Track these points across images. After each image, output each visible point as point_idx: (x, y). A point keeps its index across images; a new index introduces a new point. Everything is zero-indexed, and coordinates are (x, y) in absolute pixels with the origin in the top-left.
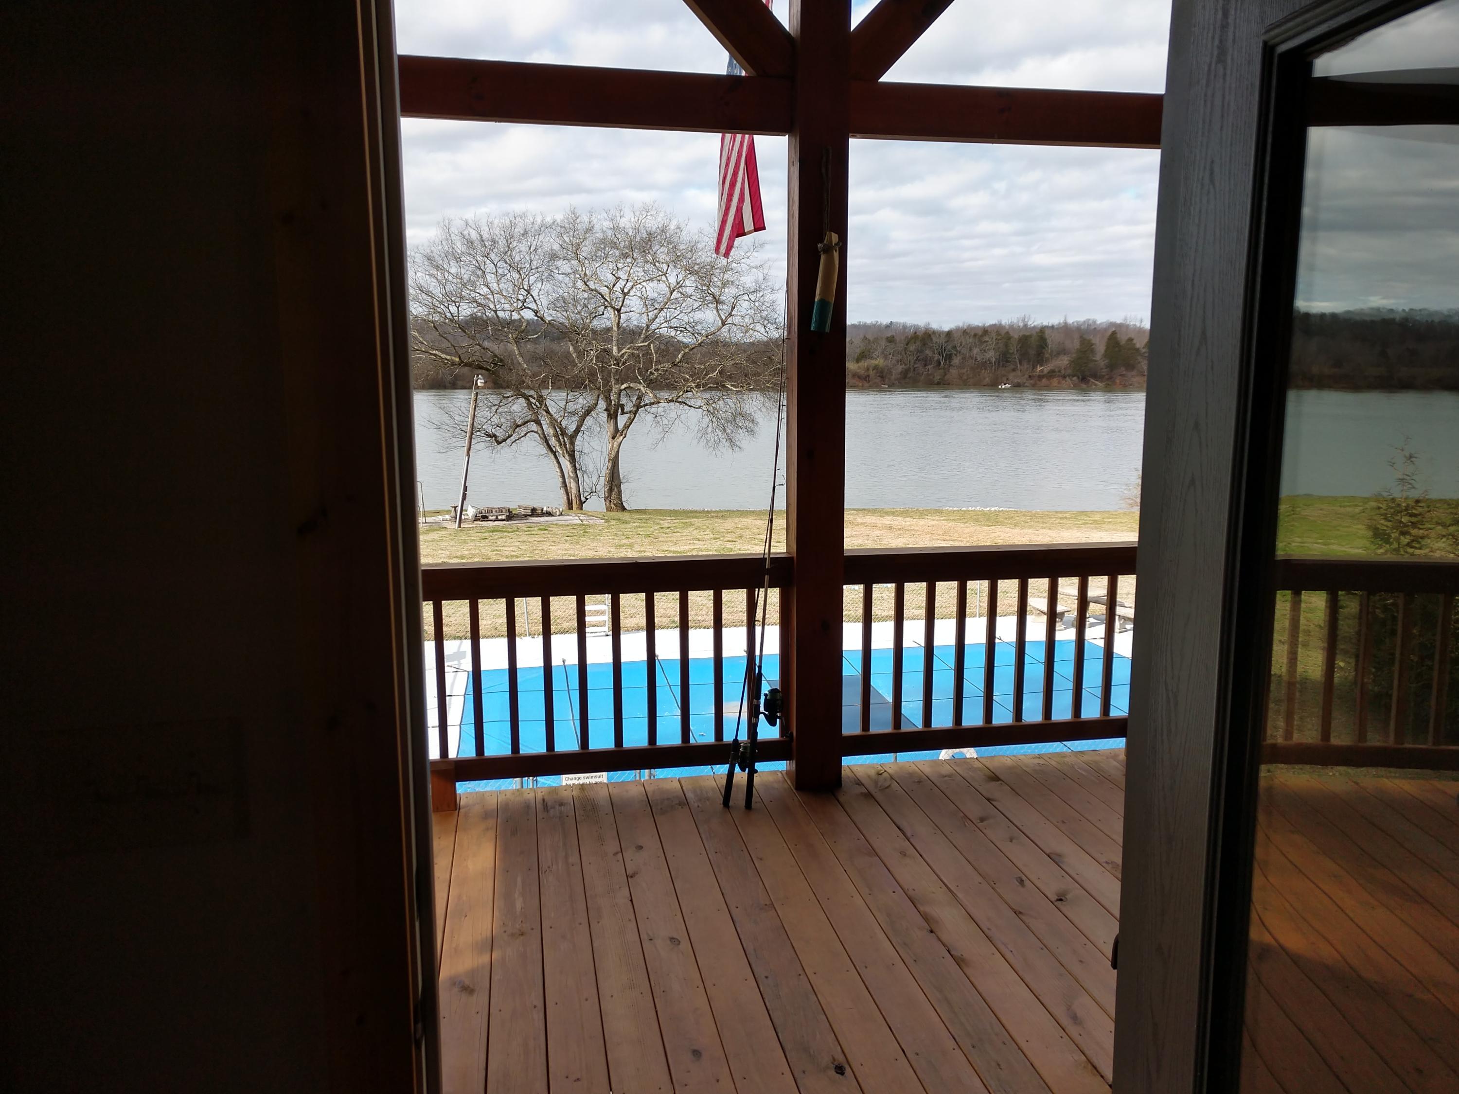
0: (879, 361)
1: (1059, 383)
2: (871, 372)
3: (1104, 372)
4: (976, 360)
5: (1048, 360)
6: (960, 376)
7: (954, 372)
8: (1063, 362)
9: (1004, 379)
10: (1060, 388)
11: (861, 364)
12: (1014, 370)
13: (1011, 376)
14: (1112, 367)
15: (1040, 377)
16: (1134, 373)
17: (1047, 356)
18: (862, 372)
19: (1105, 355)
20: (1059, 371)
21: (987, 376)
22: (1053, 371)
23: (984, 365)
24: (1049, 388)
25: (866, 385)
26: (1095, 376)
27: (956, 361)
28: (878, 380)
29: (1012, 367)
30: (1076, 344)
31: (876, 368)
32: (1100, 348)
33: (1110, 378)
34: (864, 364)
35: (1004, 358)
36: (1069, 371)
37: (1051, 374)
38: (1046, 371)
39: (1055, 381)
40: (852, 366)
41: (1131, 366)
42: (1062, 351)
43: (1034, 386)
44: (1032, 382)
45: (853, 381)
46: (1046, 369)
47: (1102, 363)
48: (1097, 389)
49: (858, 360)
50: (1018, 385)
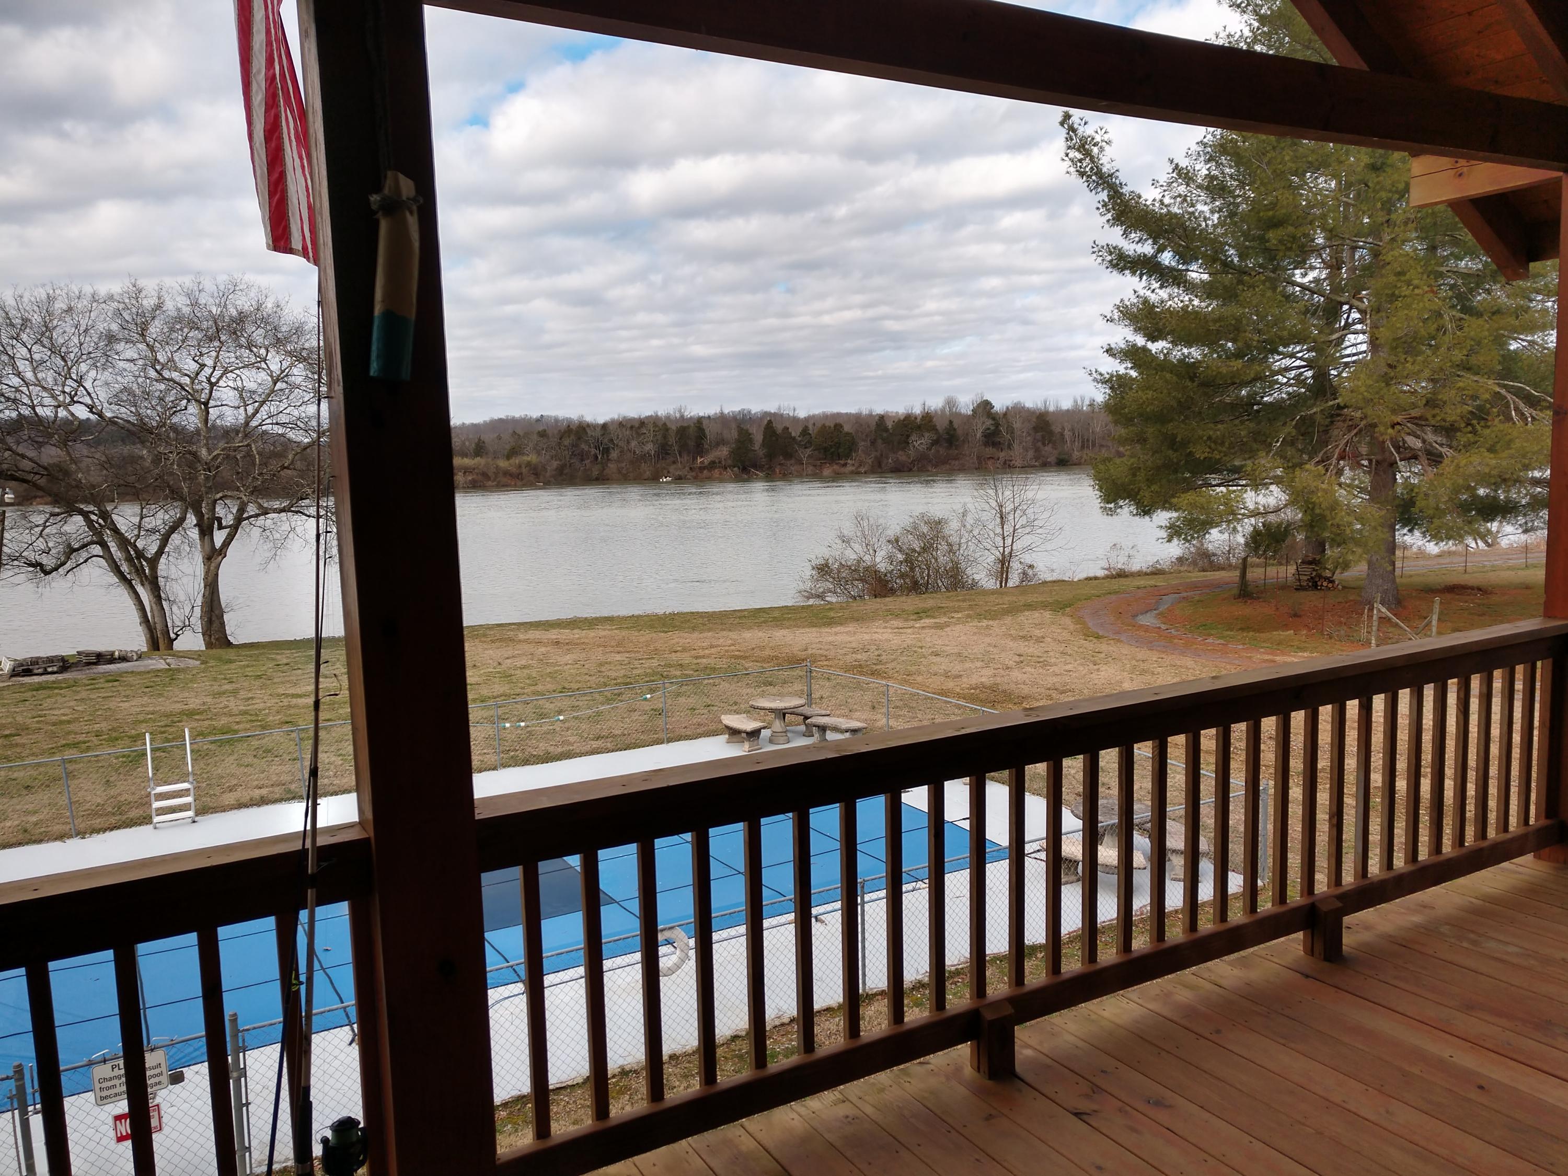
0: (532, 458)
1: (720, 474)
2: (524, 470)
3: (764, 461)
4: (635, 452)
5: (707, 452)
6: (619, 471)
7: (612, 466)
8: (723, 452)
9: (665, 472)
10: (722, 480)
11: (512, 461)
12: (674, 463)
13: (672, 469)
14: (771, 456)
15: (702, 469)
16: (793, 461)
17: (706, 446)
18: (514, 470)
19: (763, 444)
20: (720, 462)
21: (646, 469)
22: (713, 462)
23: (644, 457)
24: (710, 479)
25: (519, 483)
26: (755, 466)
27: (614, 454)
28: (532, 478)
29: (672, 459)
30: (735, 434)
31: (529, 464)
32: (758, 437)
33: (770, 468)
34: (516, 460)
35: (664, 451)
36: (730, 462)
37: (712, 465)
38: (706, 462)
39: (716, 473)
40: (503, 464)
41: (788, 455)
42: (721, 442)
43: (695, 478)
44: (694, 474)
45: (504, 480)
46: (707, 460)
47: (761, 453)
48: (758, 479)
49: (508, 457)
50: (680, 478)
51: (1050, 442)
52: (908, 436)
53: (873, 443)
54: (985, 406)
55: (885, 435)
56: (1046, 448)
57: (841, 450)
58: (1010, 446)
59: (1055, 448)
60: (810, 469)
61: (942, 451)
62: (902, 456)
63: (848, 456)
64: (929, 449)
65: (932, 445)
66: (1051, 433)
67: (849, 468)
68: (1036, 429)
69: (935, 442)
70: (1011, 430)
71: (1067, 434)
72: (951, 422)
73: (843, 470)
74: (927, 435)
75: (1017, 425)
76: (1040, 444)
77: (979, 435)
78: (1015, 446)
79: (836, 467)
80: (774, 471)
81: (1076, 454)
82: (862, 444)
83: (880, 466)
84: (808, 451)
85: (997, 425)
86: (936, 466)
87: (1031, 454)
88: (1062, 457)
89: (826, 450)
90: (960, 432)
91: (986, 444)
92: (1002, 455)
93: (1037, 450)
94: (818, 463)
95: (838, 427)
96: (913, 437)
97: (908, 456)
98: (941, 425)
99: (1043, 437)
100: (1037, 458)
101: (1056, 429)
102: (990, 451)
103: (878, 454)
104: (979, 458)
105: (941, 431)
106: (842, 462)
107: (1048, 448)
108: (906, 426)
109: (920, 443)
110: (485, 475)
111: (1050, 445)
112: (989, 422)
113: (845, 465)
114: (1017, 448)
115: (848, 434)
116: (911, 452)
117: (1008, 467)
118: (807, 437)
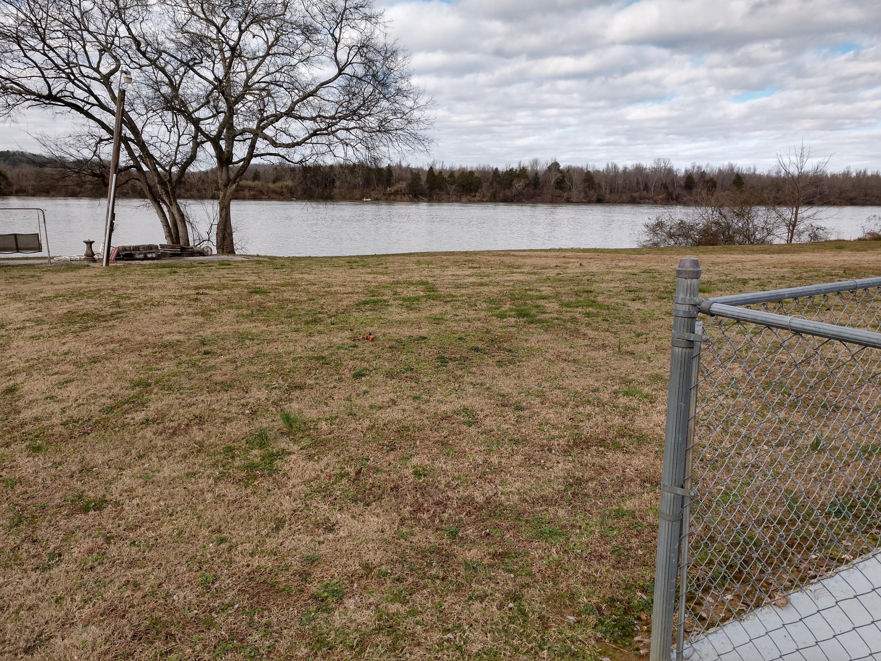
0: (290, 183)
1: (401, 198)
2: (284, 190)
3: (427, 192)
4: (350, 183)
5: (393, 185)
6: (341, 193)
7: (336, 191)
8: (403, 185)
9: (368, 195)
10: (401, 201)
11: (277, 184)
12: (373, 190)
13: (372, 194)
14: (431, 189)
15: (390, 194)
16: (444, 192)
17: (393, 181)
18: (278, 190)
19: (427, 181)
20: (401, 191)
21: (357, 193)
22: (397, 191)
23: (355, 187)
24: (395, 201)
25: (281, 198)
26: (422, 194)
27: (337, 183)
28: (289, 195)
29: (372, 188)
30: (409, 176)
31: (287, 187)
32: (424, 178)
33: (431, 195)
34: (279, 184)
35: (368, 182)
36: (407, 191)
37: (396, 193)
38: (393, 191)
39: (399, 197)
40: (271, 186)
41: (441, 189)
42: (401, 179)
43: (386, 199)
44: (385, 197)
45: (273, 195)
46: (392, 189)
47: (426, 187)
48: (423, 201)
49: (274, 182)
50: (377, 199)
51: (592, 188)
52: (512, 181)
53: (491, 184)
54: (556, 165)
55: (498, 179)
56: (591, 192)
57: (472, 187)
58: (570, 190)
59: (595, 192)
60: (454, 198)
61: (531, 191)
62: (508, 192)
63: (476, 191)
64: (524, 189)
65: (526, 186)
66: (593, 183)
67: (477, 198)
68: (586, 180)
69: (527, 185)
70: (571, 179)
71: (603, 184)
72: (536, 174)
73: (473, 199)
74: (523, 180)
75: (575, 177)
76: (587, 189)
77: (552, 183)
78: (574, 190)
79: (469, 197)
80: (433, 197)
81: (608, 196)
82: (485, 185)
83: (495, 198)
84: (454, 187)
85: (563, 177)
86: (528, 199)
87: (582, 195)
88: (600, 197)
89: (463, 186)
90: (541, 180)
91: (556, 188)
92: (566, 194)
93: (586, 193)
94: (459, 194)
95: (471, 173)
96: (515, 181)
97: (511, 193)
98: (531, 176)
99: (589, 185)
100: (585, 198)
101: (596, 181)
102: (558, 192)
103: (494, 190)
104: (552, 196)
105: (530, 178)
106: (473, 194)
107: (592, 192)
108: (510, 174)
109: (519, 185)
110: (261, 192)
111: (593, 190)
112: (559, 175)
113: (475, 196)
114: (574, 192)
115: (477, 178)
116: (514, 191)
117: (568, 201)
118: (453, 178)
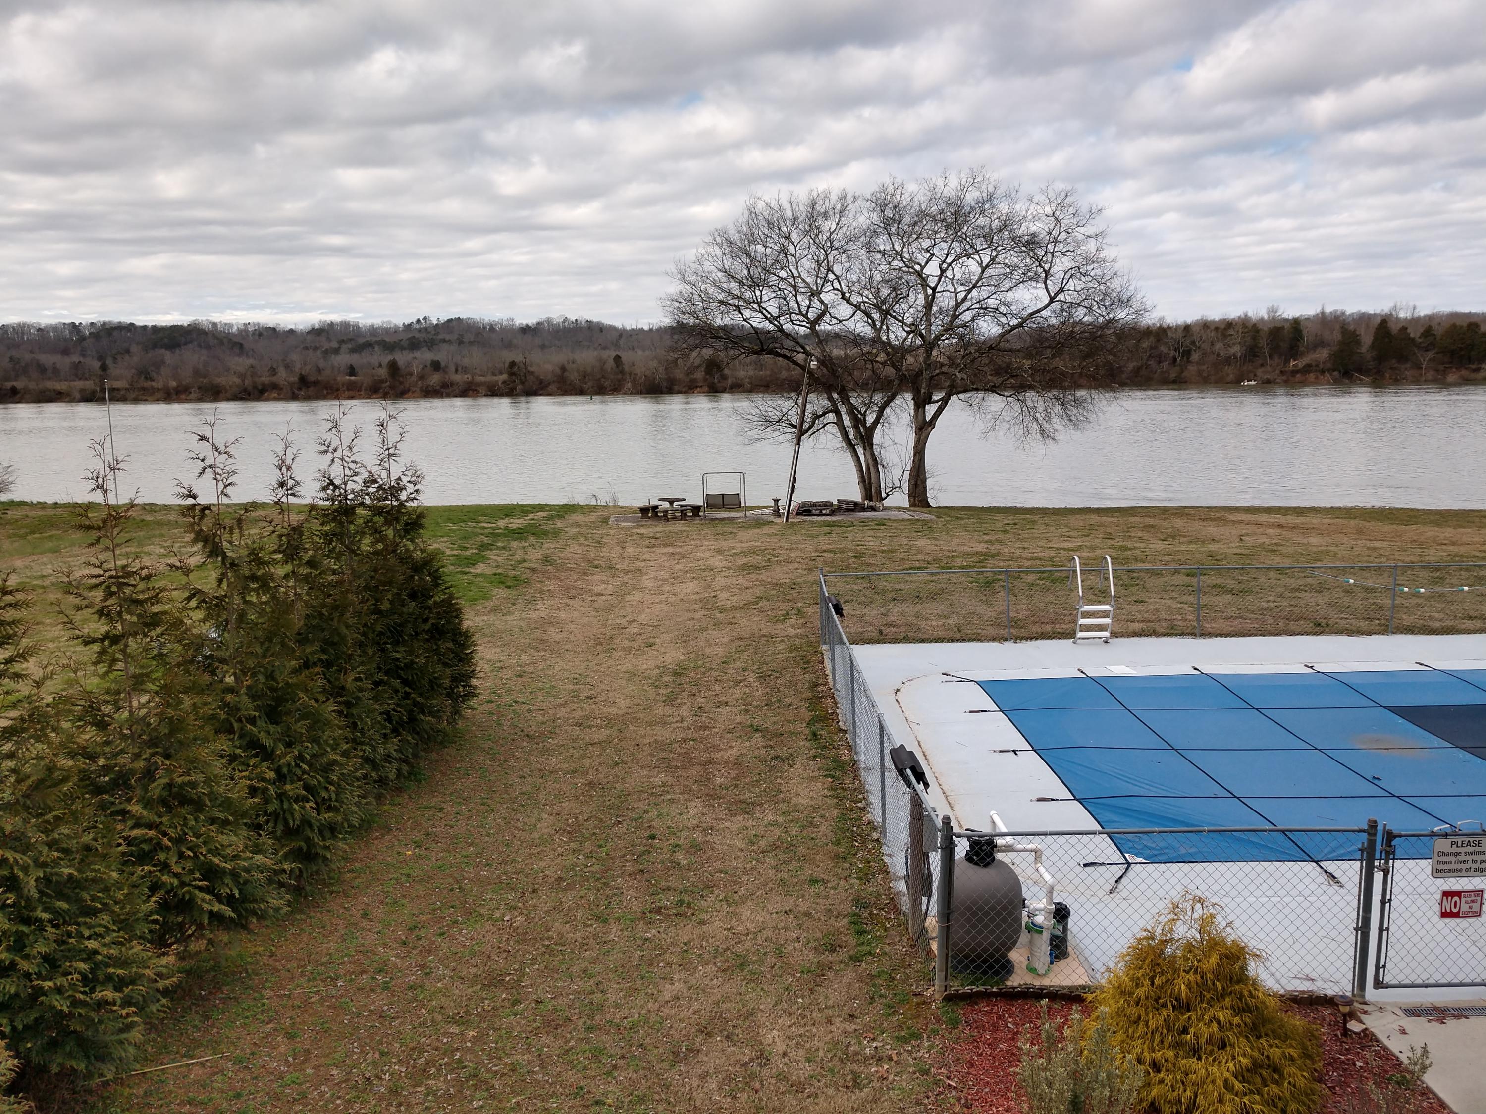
0: (1110, 359)
1: (1317, 378)
2: (1101, 371)
3: (1371, 365)
4: (1218, 355)
5: (1302, 354)
6: (1200, 373)
7: (1192, 369)
8: (1323, 354)
9: (1251, 375)
10: (1316, 383)
12: (1262, 365)
13: (1259, 372)
14: (1380, 360)
15: (1294, 373)
16: (1408, 366)
17: (1302, 349)
18: (1090, 371)
19: (1373, 346)
20: (1317, 366)
21: (1231, 372)
22: (1309, 366)
23: (1228, 361)
24: (1304, 384)
26: (1360, 371)
27: (1195, 356)
28: (1108, 379)
29: (1260, 362)
30: (1337, 336)
31: (1105, 366)
32: (1367, 339)
33: (1379, 372)
35: (1252, 353)
36: (1329, 365)
37: (1307, 369)
38: (1300, 366)
39: (1311, 377)
41: (1402, 358)
42: (1320, 343)
43: (1285, 383)
44: (1284, 378)
46: (1301, 363)
47: (1369, 356)
48: (1362, 384)
50: (1268, 382)
57: (1473, 353)
60: (1430, 375)
73: (1473, 376)
79: (1464, 373)
80: (1383, 376)
84: (1430, 354)
89: (1453, 353)
94: (1441, 367)
106: (1474, 367)
110: (1062, 376)
113: (1477, 370)
118: (1431, 338)
